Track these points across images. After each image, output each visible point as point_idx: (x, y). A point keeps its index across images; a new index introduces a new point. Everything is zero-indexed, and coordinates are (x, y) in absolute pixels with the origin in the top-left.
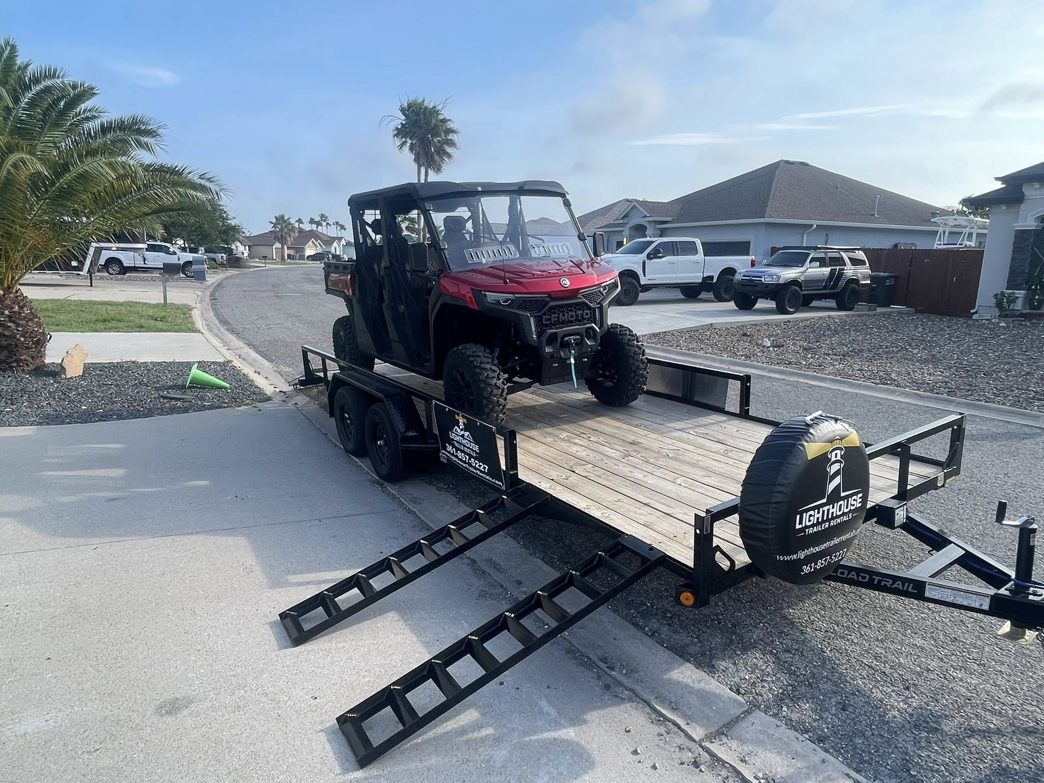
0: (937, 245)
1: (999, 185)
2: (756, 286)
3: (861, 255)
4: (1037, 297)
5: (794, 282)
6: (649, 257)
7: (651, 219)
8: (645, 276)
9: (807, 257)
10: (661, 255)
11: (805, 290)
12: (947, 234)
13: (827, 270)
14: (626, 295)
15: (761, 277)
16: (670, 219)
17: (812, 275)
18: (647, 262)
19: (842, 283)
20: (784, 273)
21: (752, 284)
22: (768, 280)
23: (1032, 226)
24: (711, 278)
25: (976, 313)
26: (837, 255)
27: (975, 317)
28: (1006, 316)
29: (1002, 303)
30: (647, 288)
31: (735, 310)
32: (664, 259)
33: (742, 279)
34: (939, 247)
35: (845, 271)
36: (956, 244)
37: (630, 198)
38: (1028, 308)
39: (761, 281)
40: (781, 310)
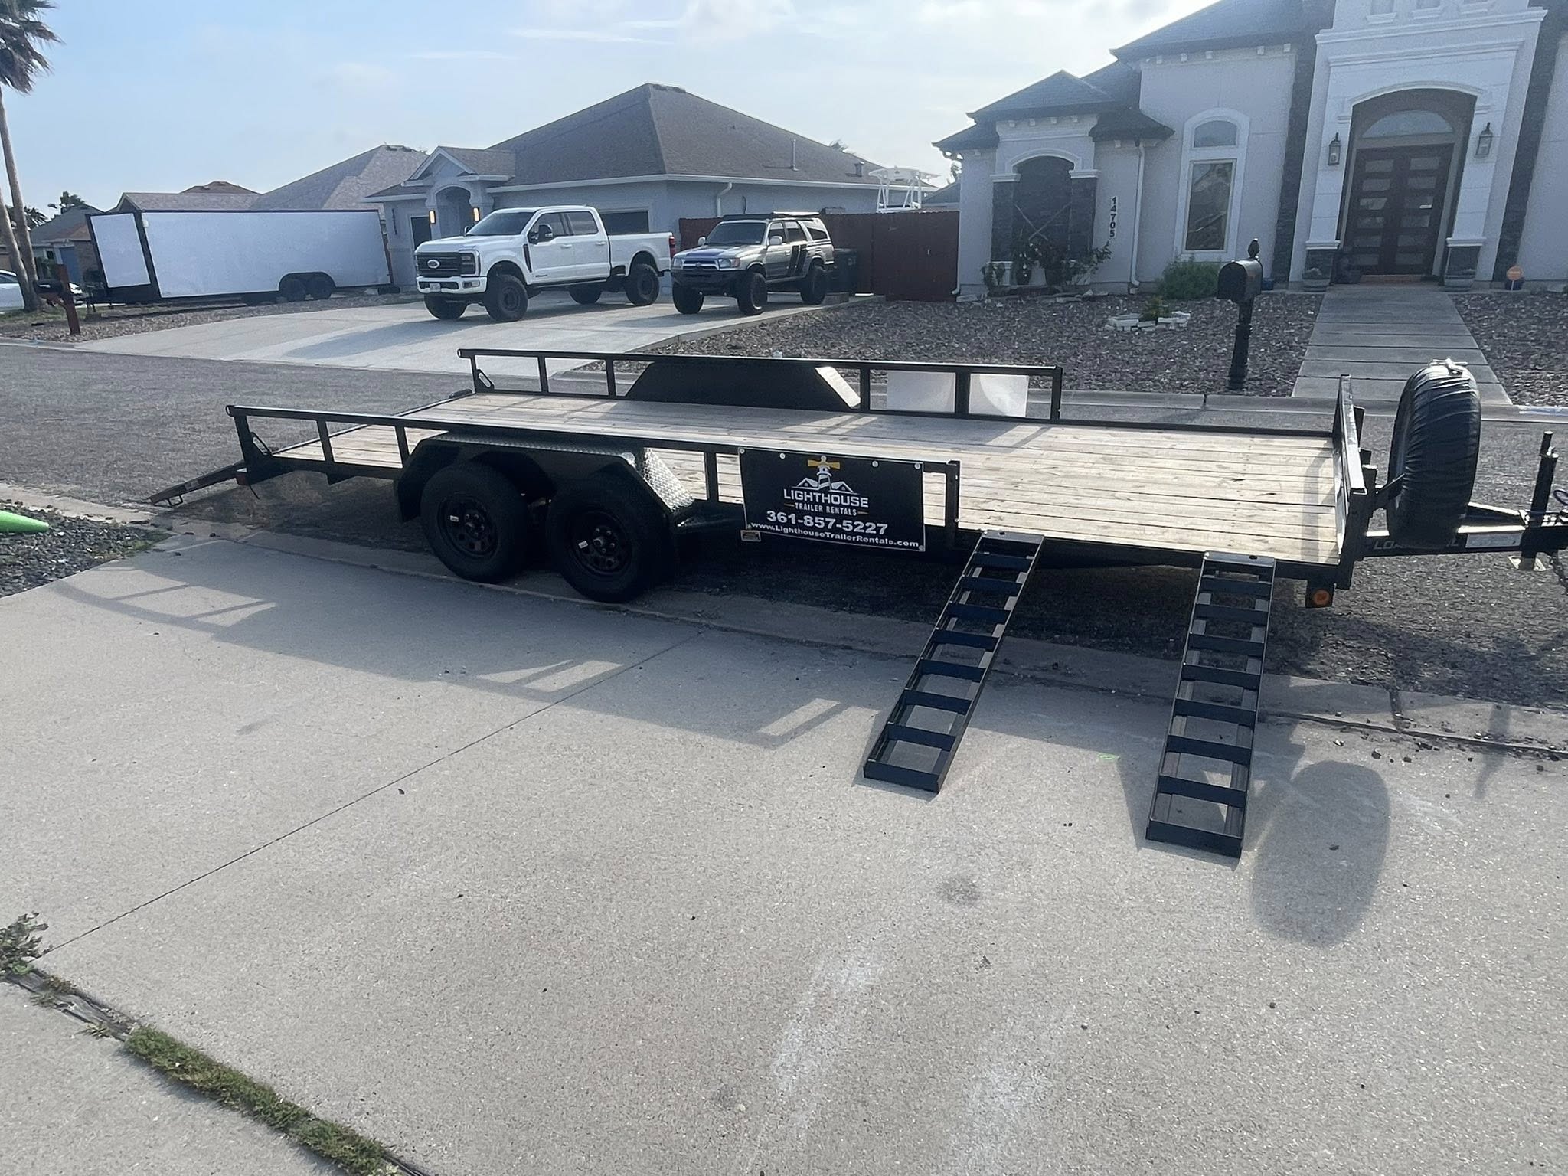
0: (880, 207)
1: (971, 122)
2: (709, 276)
3: (819, 224)
4: (1025, 267)
5: (756, 267)
6: (532, 238)
7: (478, 178)
8: (531, 271)
9: (765, 230)
10: (551, 234)
11: (770, 278)
12: (887, 191)
13: (787, 247)
14: (507, 304)
15: (714, 263)
16: (506, 178)
17: (776, 255)
18: (529, 245)
19: (806, 266)
20: (743, 254)
21: (702, 273)
22: (724, 265)
23: (1011, 177)
24: (623, 267)
25: (959, 294)
26: (794, 225)
27: (959, 299)
28: (996, 295)
29: (990, 279)
30: (535, 290)
31: (678, 315)
32: (553, 241)
33: (684, 267)
34: (883, 211)
35: (808, 249)
36: (902, 206)
37: (392, 143)
38: (1015, 282)
39: (714, 267)
40: (746, 310)
